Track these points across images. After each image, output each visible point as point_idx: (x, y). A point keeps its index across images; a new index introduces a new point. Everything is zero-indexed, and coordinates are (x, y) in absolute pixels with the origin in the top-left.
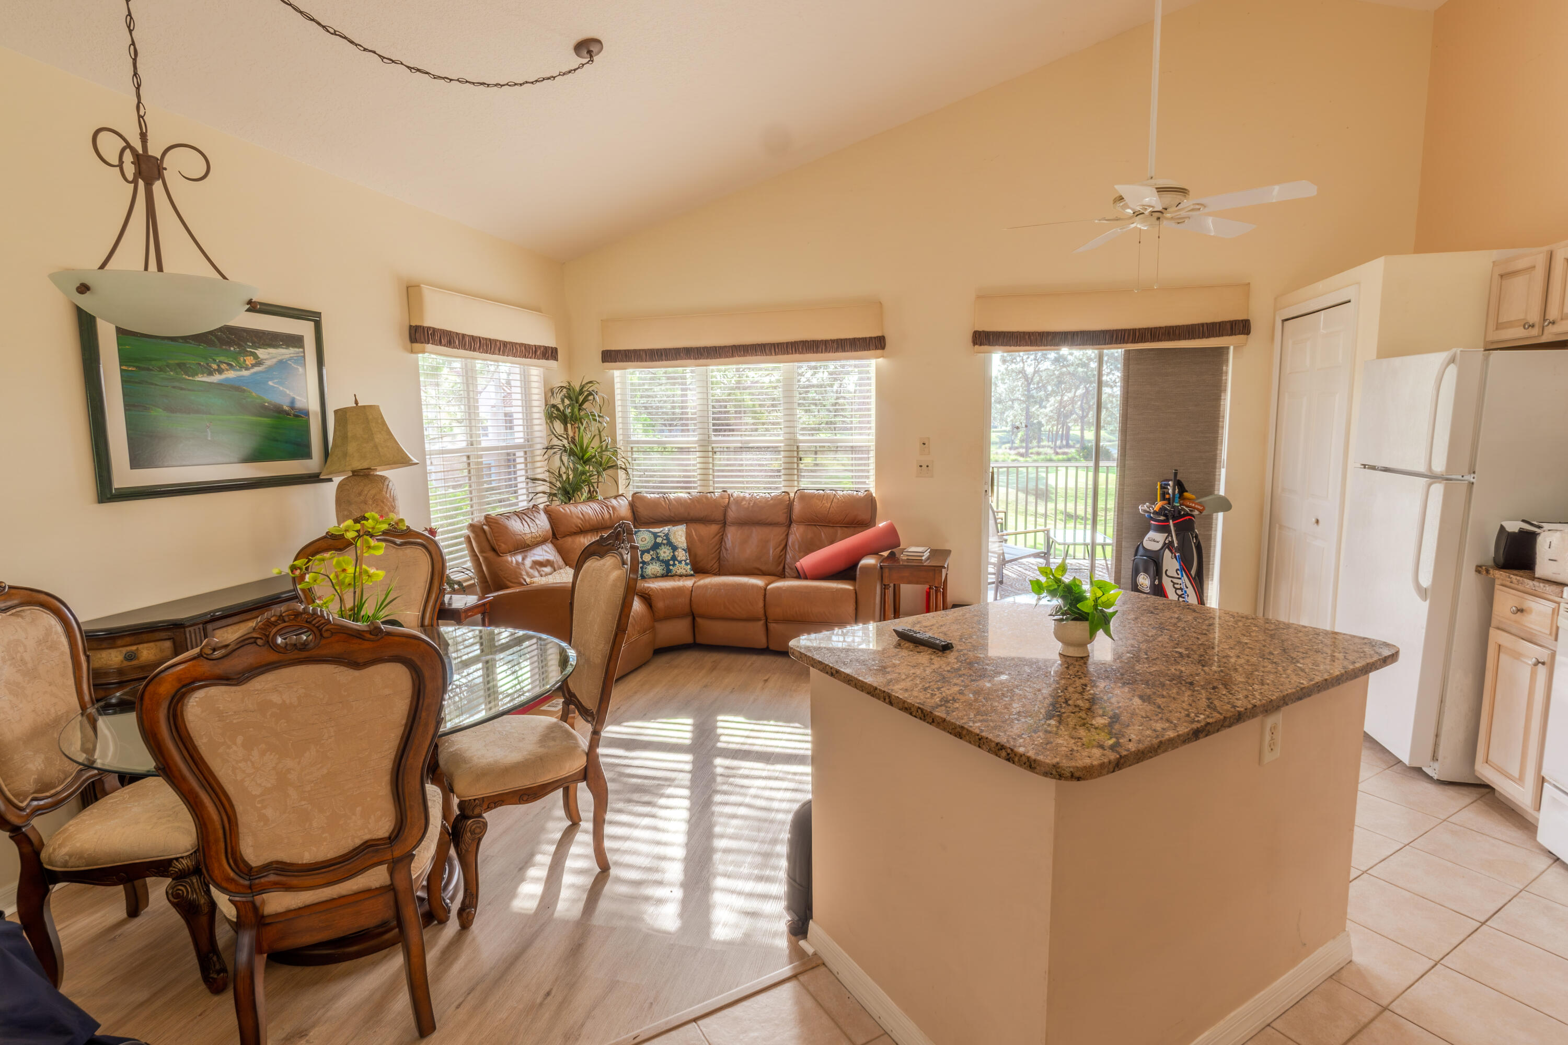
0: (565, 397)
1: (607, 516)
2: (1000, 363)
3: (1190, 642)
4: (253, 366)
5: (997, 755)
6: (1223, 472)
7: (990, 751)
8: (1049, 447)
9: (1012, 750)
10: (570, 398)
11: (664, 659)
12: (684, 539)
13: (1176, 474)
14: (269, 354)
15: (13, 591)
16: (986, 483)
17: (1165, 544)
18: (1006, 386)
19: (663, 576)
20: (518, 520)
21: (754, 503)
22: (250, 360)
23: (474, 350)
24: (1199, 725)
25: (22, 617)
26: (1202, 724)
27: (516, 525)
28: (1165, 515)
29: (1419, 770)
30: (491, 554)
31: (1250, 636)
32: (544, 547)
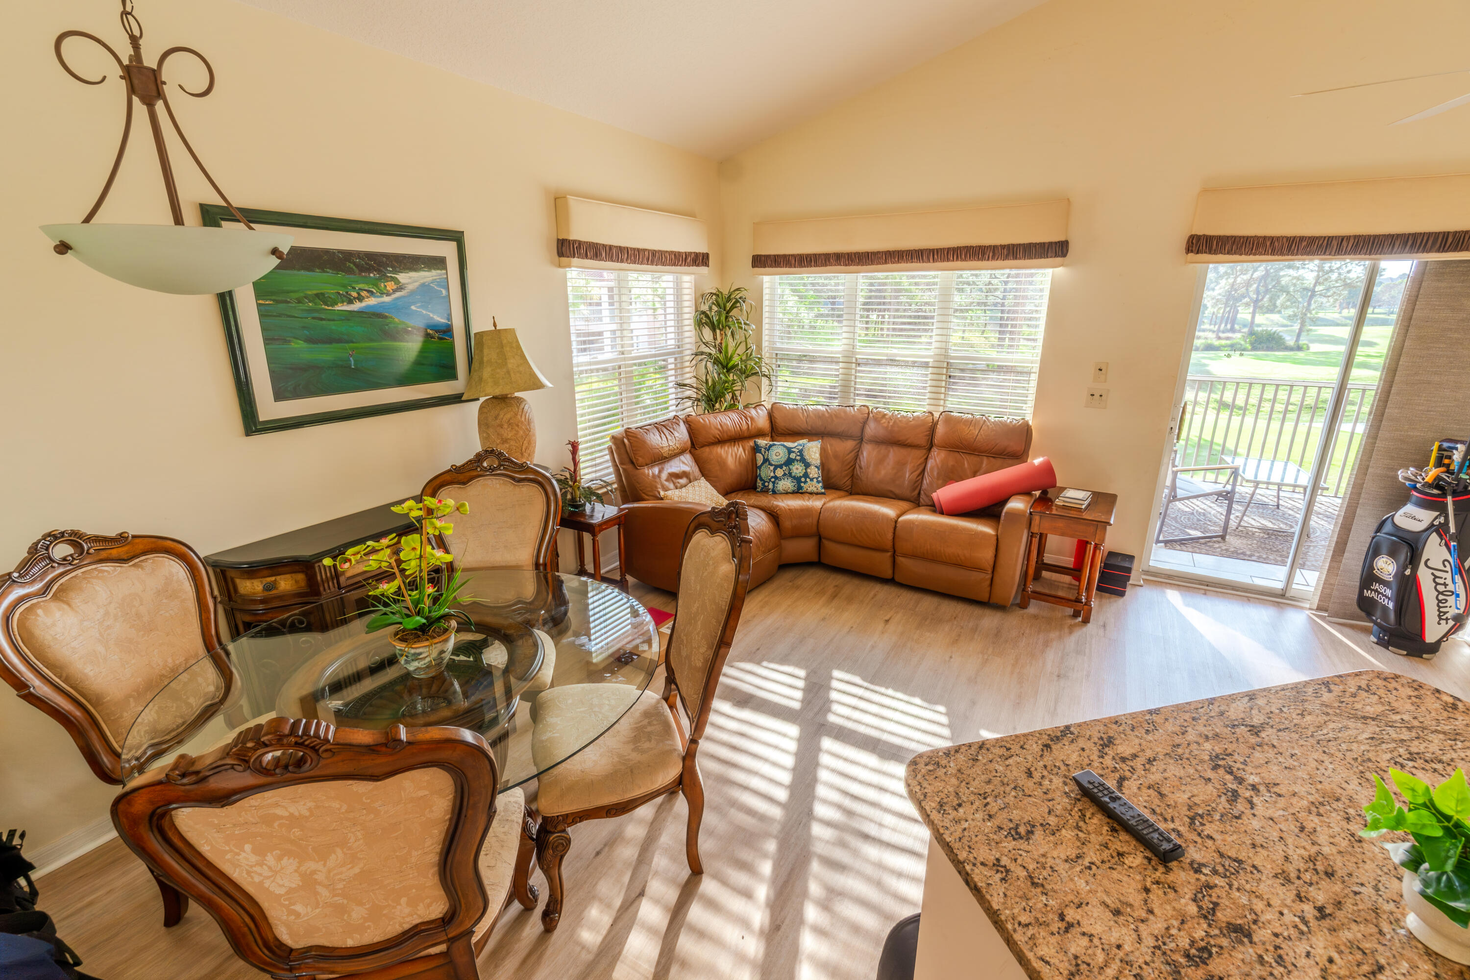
0: (713, 303)
1: (745, 427)
4: (395, 291)
8: (1210, 331)
10: (718, 305)
11: (789, 575)
12: (818, 456)
14: (410, 278)
15: (137, 540)
16: (1173, 419)
17: (1432, 525)
19: (793, 493)
20: (657, 433)
21: (895, 422)
22: (391, 286)
23: (622, 261)
25: (142, 568)
27: (655, 440)
28: (1441, 490)
30: (629, 467)
32: (682, 457)
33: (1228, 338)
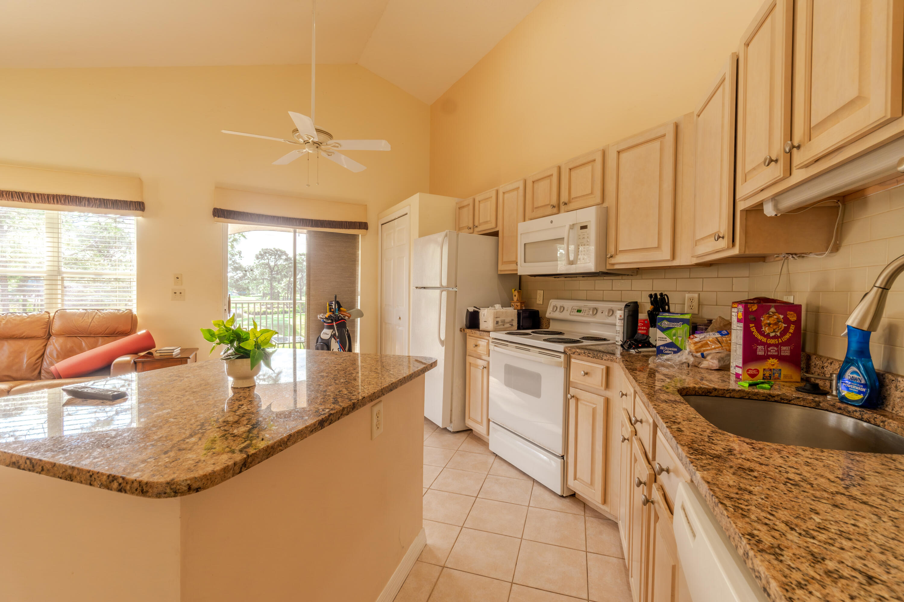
2: (255, 259)
3: (330, 369)
5: (108, 489)
6: (359, 297)
7: (102, 486)
9: (123, 478)
13: (336, 297)
16: (225, 305)
17: (332, 335)
18: (259, 271)
24: (323, 417)
26: (327, 415)
28: (331, 320)
29: (445, 429)
31: (366, 362)
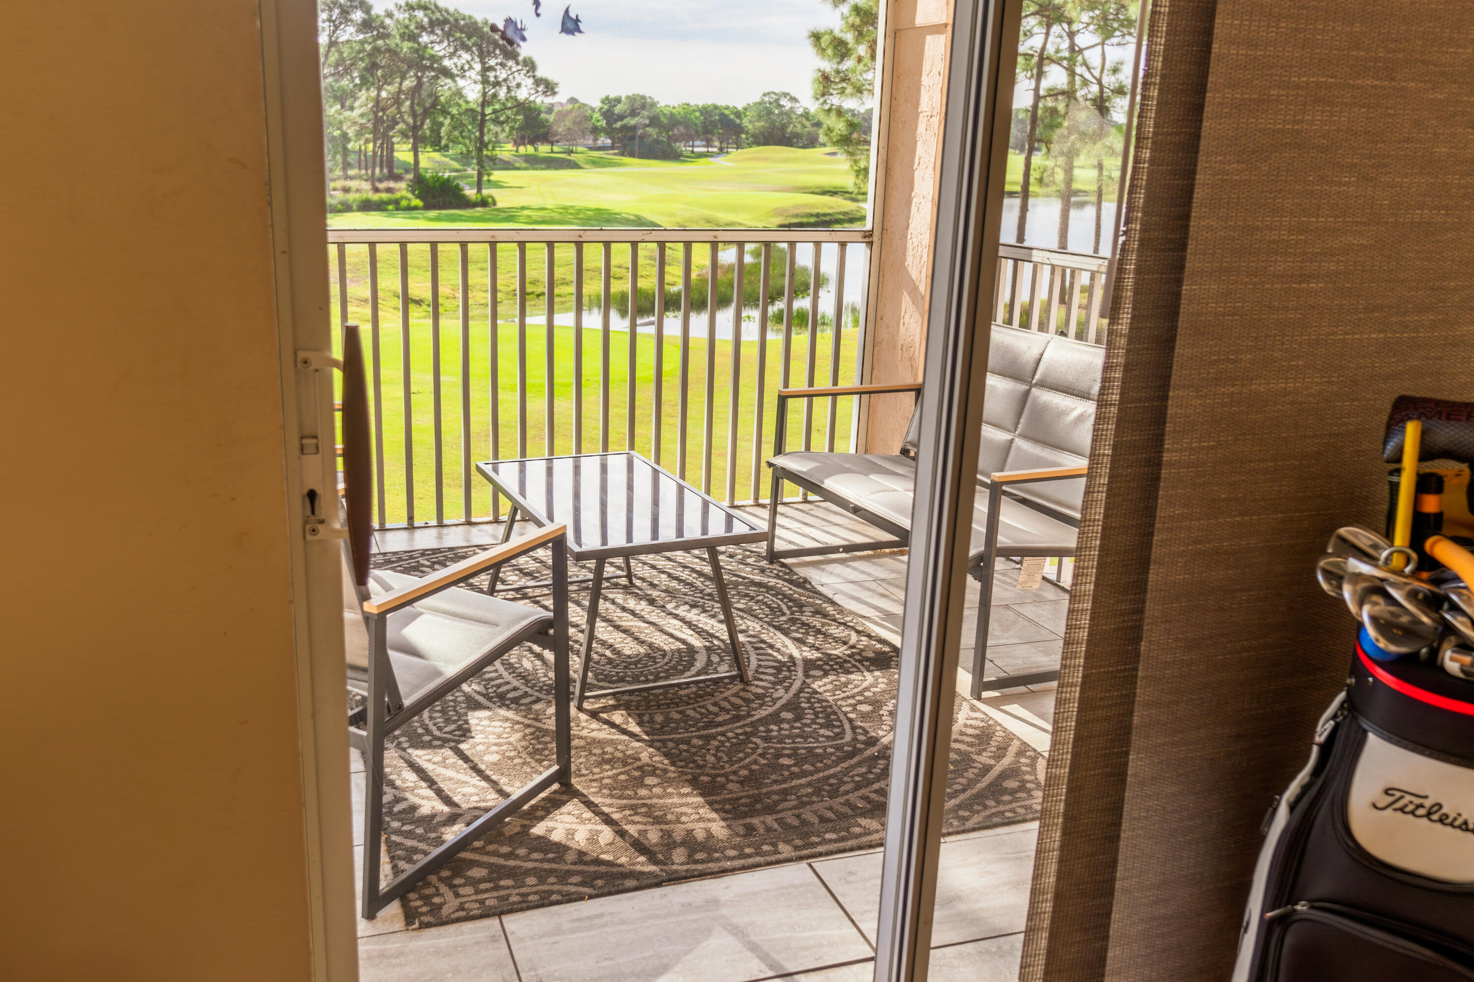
33: (389, 190)
